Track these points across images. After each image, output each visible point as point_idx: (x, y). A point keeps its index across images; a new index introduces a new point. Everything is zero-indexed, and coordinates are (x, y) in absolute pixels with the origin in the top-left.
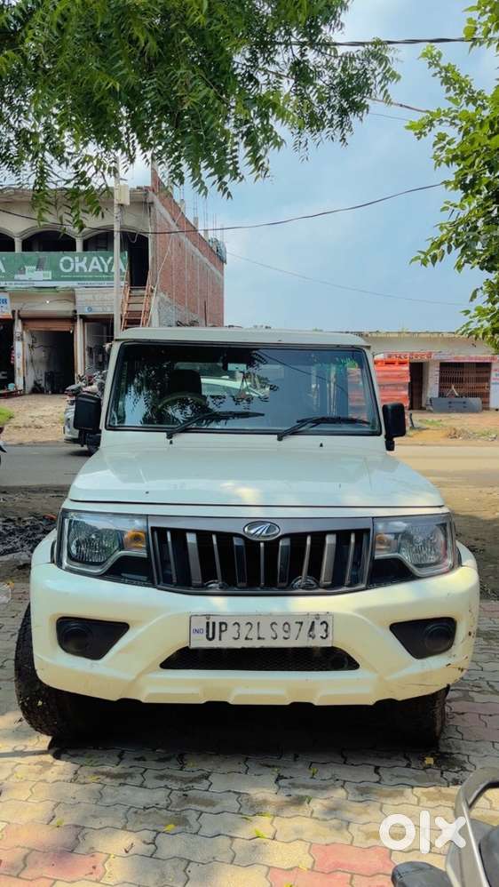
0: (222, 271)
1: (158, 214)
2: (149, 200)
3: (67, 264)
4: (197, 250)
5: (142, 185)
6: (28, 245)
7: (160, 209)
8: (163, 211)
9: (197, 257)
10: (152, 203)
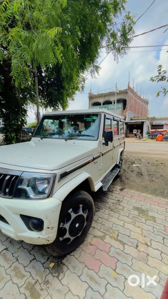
0: (148, 106)
1: (129, 94)
2: (127, 92)
3: (110, 107)
4: (140, 102)
5: (126, 89)
6: (104, 104)
7: (130, 93)
8: (131, 94)
9: (140, 103)
10: (128, 92)
